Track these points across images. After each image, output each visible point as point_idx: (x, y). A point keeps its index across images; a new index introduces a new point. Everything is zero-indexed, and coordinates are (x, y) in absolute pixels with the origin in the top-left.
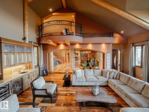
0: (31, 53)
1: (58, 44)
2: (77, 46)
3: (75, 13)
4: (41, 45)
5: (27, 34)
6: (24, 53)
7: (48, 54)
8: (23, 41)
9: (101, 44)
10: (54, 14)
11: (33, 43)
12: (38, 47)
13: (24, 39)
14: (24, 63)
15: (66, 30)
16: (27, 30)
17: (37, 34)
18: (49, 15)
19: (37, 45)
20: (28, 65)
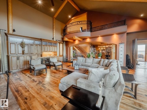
0: (56, 46)
1: (74, 40)
2: (88, 40)
3: (87, 13)
4: (65, 42)
5: (54, 35)
6: (52, 46)
7: (69, 48)
8: (53, 40)
9: (112, 35)
10: (73, 18)
11: (58, 41)
12: (63, 43)
13: (53, 39)
14: (52, 52)
15: (82, 28)
16: (54, 33)
17: (62, 35)
18: (70, 21)
19: (62, 42)
20: (55, 53)
